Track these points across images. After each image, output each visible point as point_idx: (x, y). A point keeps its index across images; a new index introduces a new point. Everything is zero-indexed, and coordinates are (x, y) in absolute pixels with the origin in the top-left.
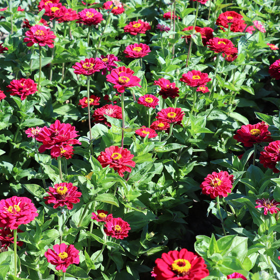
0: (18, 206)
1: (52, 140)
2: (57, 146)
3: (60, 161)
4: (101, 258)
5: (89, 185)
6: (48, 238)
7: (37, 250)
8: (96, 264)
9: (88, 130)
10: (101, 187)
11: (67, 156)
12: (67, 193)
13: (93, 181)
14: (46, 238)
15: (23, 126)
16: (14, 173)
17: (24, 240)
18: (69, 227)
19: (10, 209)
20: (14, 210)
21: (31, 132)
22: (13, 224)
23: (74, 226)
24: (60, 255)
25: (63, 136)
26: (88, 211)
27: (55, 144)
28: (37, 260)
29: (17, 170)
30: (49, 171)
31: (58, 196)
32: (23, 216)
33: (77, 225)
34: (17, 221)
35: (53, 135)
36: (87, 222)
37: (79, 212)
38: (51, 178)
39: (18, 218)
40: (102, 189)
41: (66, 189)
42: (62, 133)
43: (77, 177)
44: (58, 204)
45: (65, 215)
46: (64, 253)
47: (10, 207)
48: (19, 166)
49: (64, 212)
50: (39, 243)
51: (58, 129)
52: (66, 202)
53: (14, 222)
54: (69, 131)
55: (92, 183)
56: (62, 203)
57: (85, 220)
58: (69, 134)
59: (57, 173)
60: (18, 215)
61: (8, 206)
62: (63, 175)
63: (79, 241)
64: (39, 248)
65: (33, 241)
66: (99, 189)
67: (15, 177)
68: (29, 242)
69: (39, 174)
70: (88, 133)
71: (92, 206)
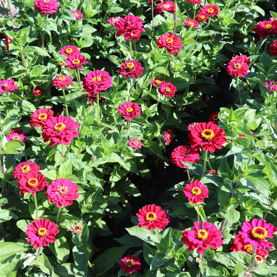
0: (99, 77)
1: (126, 28)
2: (129, 32)
3: (131, 43)
4: (156, 109)
5: (150, 62)
6: (121, 96)
7: (113, 104)
8: (153, 113)
9: (152, 19)
10: (158, 62)
11: (136, 38)
12: (133, 68)
13: (152, 59)
14: (120, 96)
15: (109, 12)
16: (103, 44)
17: (105, 97)
18: (135, 88)
19: (94, 79)
20: (97, 80)
21: (112, 21)
22: (96, 90)
23: (139, 87)
24: (127, 109)
25: (133, 25)
26: (149, 76)
27: (127, 31)
28: (113, 110)
29: (105, 42)
30: (123, 49)
31: (128, 70)
32: (103, 85)
33: (141, 86)
34: (99, 88)
35: (126, 25)
36: (148, 85)
37: (143, 78)
38: (124, 54)
39: (99, 86)
40: (158, 64)
41: (133, 65)
42: (132, 23)
43: (141, 55)
44: (127, 75)
45: (132, 82)
46: (131, 108)
47: (94, 78)
48: (106, 39)
49: (132, 80)
50: (115, 99)
51: (130, 21)
52: (133, 74)
53: (97, 88)
54: (137, 22)
56: (130, 74)
57: (146, 83)
58: (137, 24)
59: (129, 50)
60: (99, 84)
61: (93, 77)
62: (133, 52)
63: (142, 96)
64: (114, 102)
65: (111, 97)
66: (156, 64)
67: (103, 47)
68: (108, 99)
69: (117, 50)
70: (151, 22)
71: (152, 74)
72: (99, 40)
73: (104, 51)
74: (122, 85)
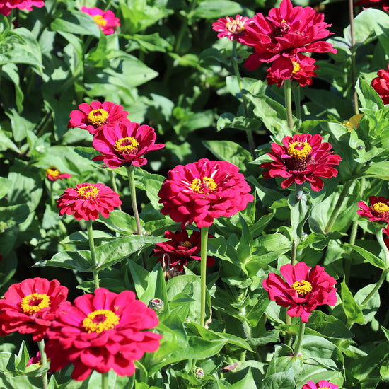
0: (211, 179)
1: (275, 42)
2: (285, 55)
3: (289, 90)
4: (377, 301)
5: (355, 142)
6: (266, 252)
7: (242, 277)
8: (366, 312)
10: (379, 146)
11: (303, 80)
12: (309, 157)
13: (363, 133)
14: (261, 251)
15: (195, 17)
16: (174, 120)
17: (217, 255)
18: (308, 232)
19: (195, 186)
20: (203, 186)
21: (225, 27)
22: (202, 217)
23: (318, 230)
24: (295, 286)
25: (299, 34)
26: (346, 199)
27: (281, 52)
28: (241, 298)
29: (182, 113)
30: (263, 111)
31: (292, 163)
32: (224, 200)
33: (323, 229)
34: (210, 209)
35: (276, 31)
36: (345, 222)
38: (268, 127)
39: (212, 203)
40: (382, 150)
41: (308, 148)
42: (296, 27)
43: (326, 125)
44: (292, 179)
45: (303, 203)
46: (304, 282)
47: (195, 181)
48: (185, 105)
49: (303, 197)
50: (247, 261)
51: (288, 20)
52: (309, 175)
53: (205, 211)
54: (310, 24)
55: (360, 137)
56: (300, 177)
57: (341, 217)
58: (311, 30)
59: (282, 116)
60: (214, 197)
61: (190, 179)
62: (293, 120)
63: (326, 263)
64: (247, 273)
65: (236, 257)
66: (376, 151)
67: (177, 128)
68: (228, 259)
69: (241, 119)
70: (346, 31)
71: (356, 189)
72: (160, 108)
73: (179, 143)
74: (267, 219)
